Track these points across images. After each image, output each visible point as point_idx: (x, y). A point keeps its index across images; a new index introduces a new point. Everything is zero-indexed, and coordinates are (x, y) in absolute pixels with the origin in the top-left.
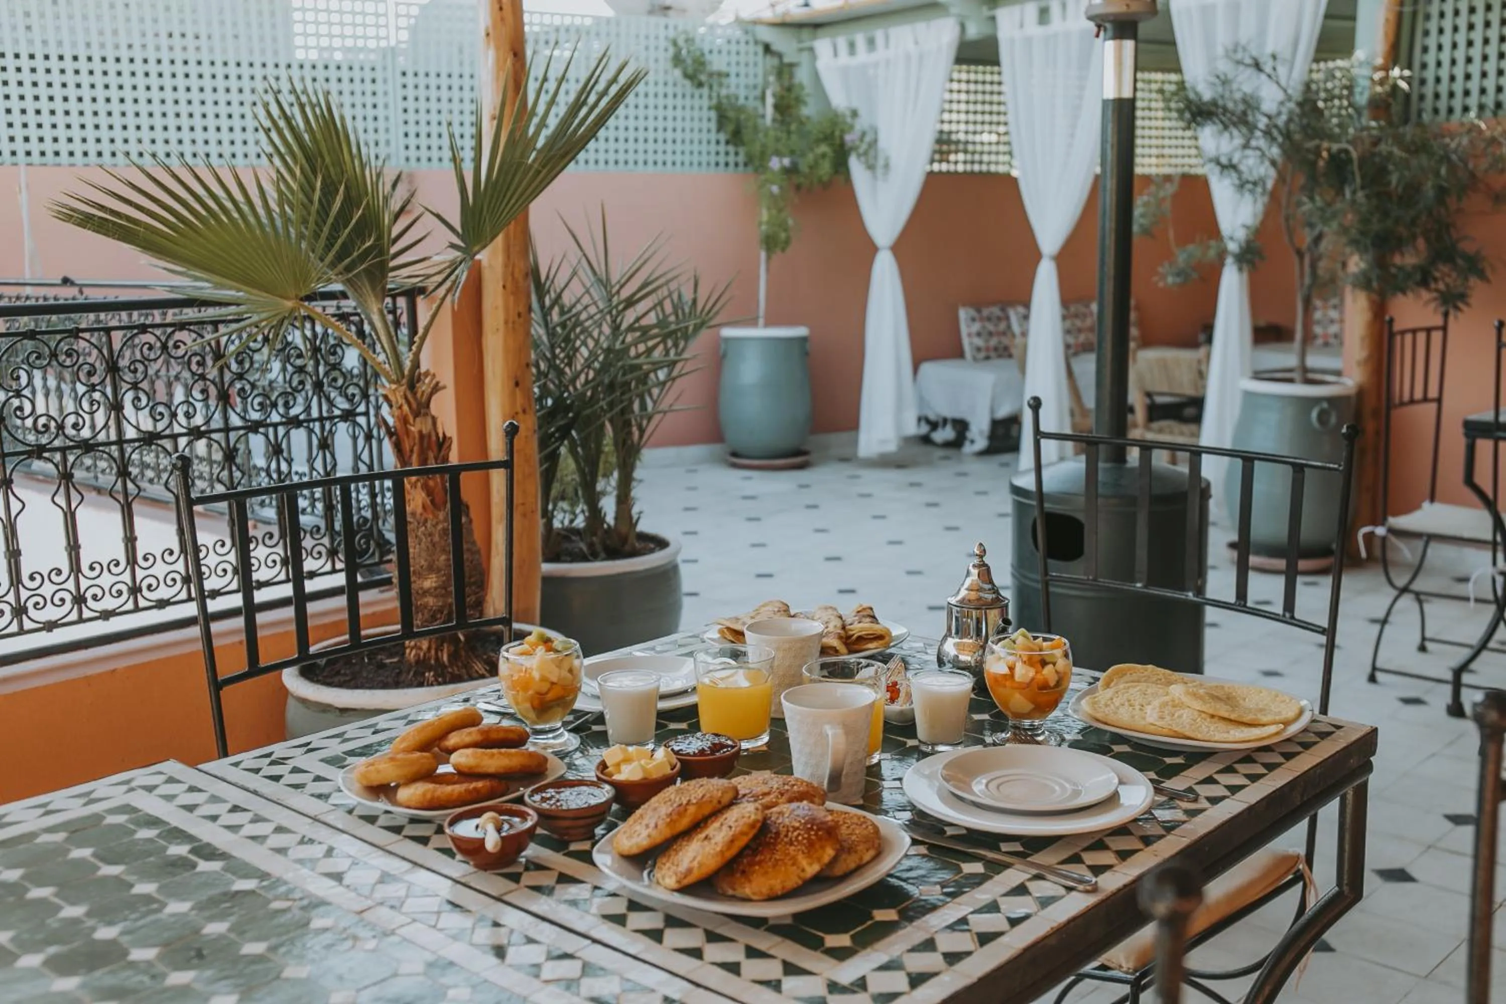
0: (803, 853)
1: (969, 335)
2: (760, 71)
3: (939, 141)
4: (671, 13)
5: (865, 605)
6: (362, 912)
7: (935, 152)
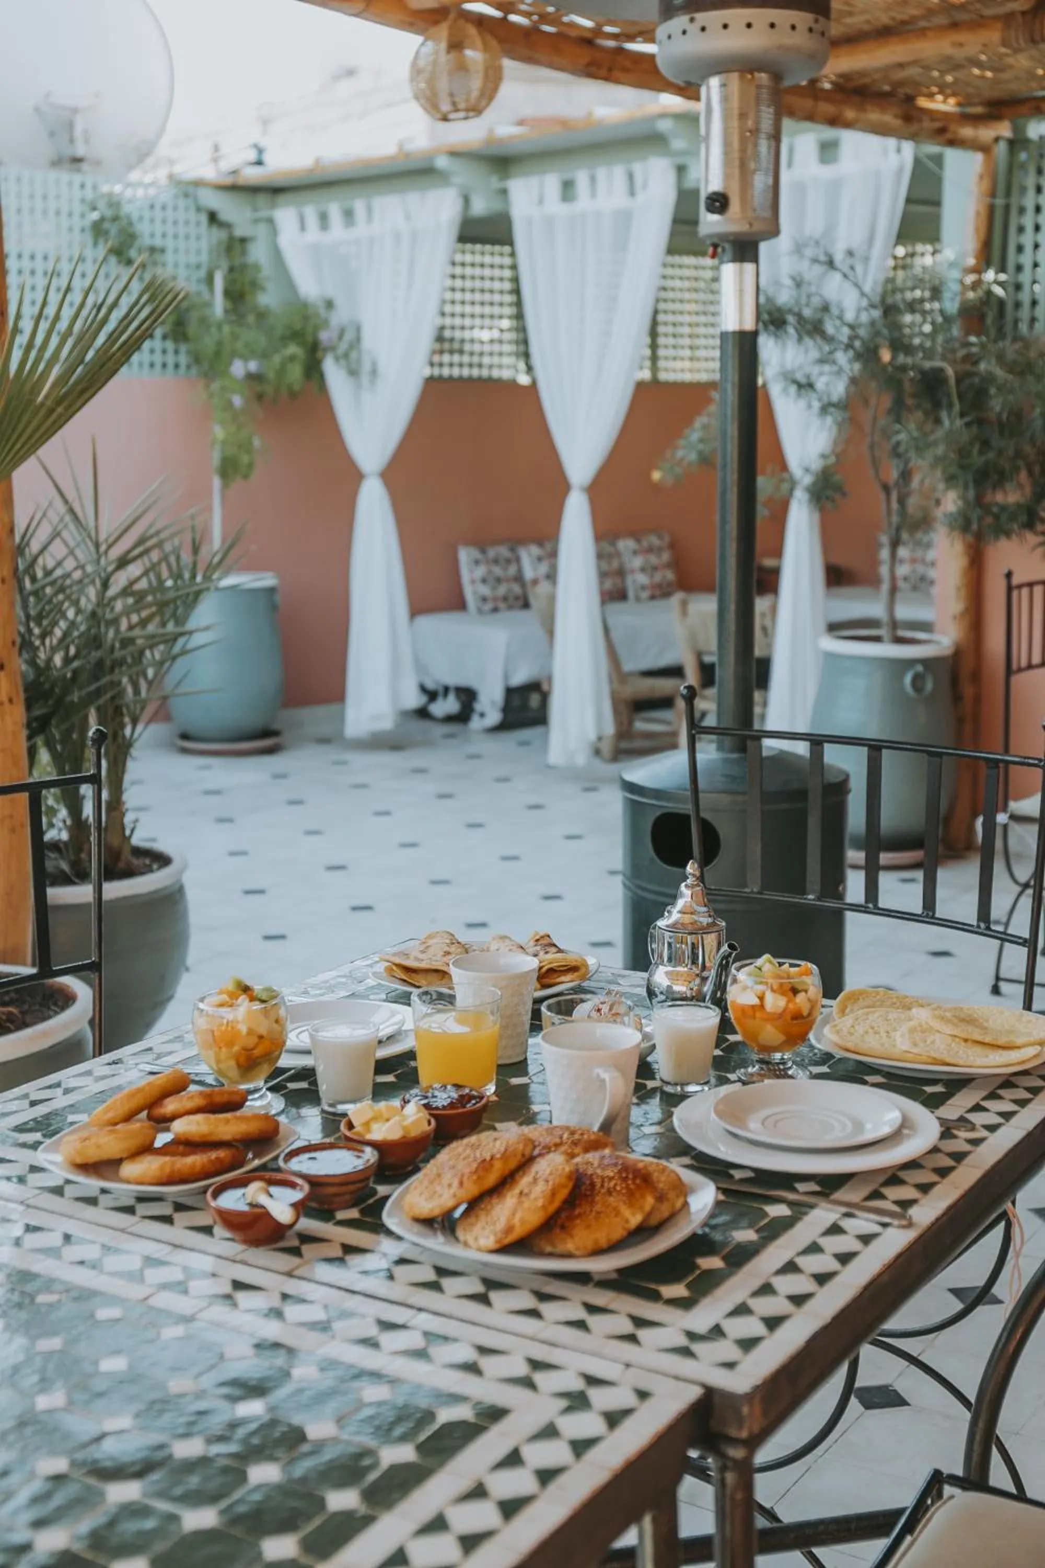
0: (625, 1203)
1: (473, 582)
2: (204, 245)
3: (440, 339)
4: (85, 166)
5: (542, 934)
6: (146, 1299)
7: (434, 352)
